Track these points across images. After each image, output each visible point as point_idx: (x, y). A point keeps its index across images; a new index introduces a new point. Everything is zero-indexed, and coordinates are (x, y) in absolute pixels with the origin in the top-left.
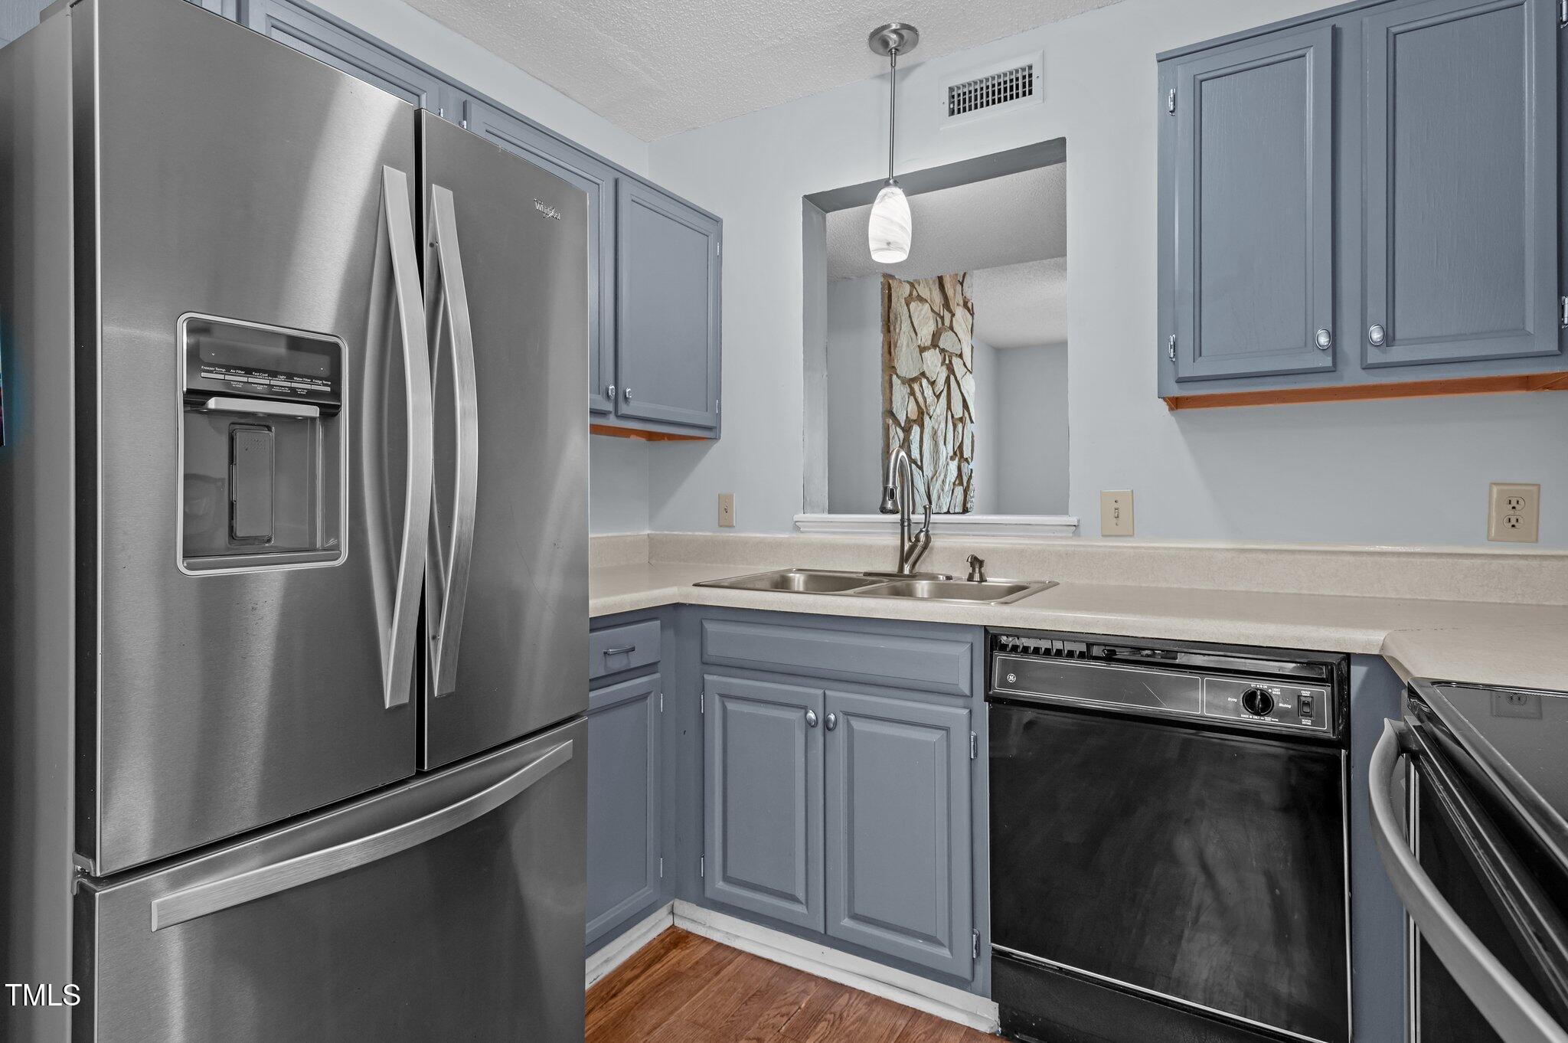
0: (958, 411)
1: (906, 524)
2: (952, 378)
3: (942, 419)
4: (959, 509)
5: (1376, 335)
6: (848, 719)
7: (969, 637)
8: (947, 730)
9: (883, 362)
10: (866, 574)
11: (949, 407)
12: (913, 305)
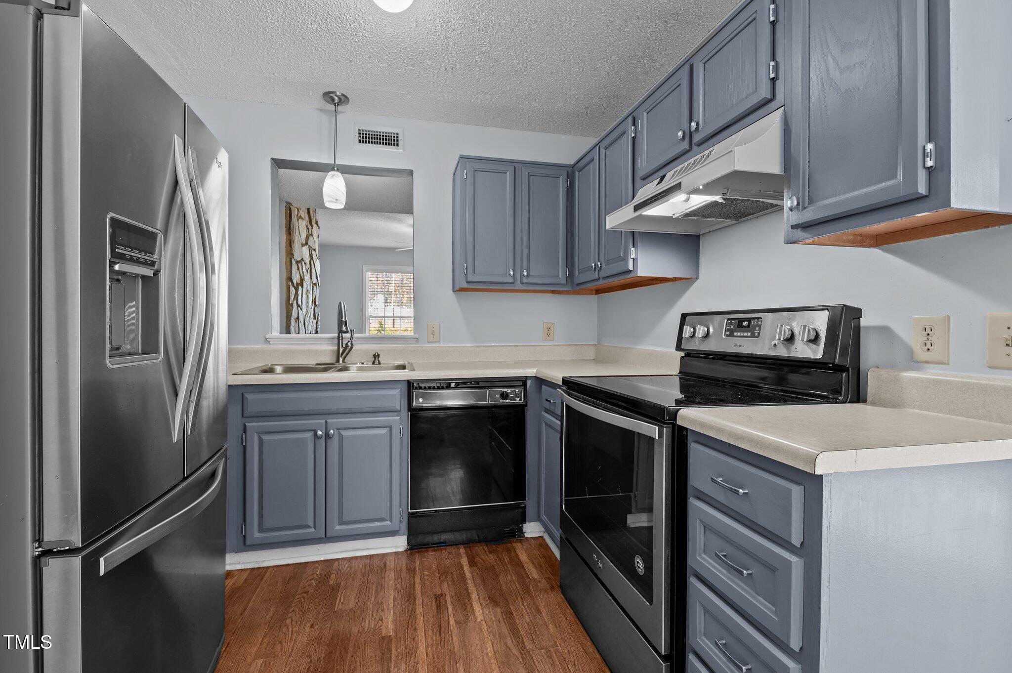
0: (315, 281)
1: (341, 338)
2: (312, 261)
3: (308, 283)
4: (314, 332)
5: (525, 273)
6: (339, 432)
7: (399, 386)
8: (390, 427)
9: (286, 251)
10: (318, 364)
11: (311, 278)
12: (300, 220)
